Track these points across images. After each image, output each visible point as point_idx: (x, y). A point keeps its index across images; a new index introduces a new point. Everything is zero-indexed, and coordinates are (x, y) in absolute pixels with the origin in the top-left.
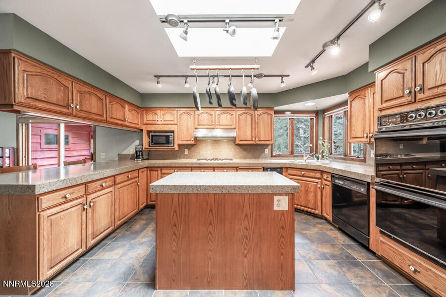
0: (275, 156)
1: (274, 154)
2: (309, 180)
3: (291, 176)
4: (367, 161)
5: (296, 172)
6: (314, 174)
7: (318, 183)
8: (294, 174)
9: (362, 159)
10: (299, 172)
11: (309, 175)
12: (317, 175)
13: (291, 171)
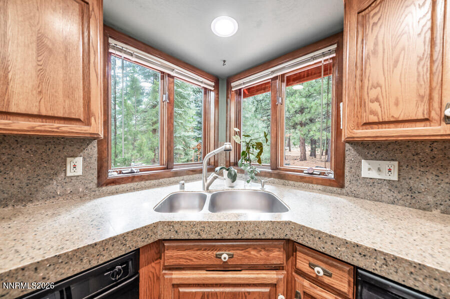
0: (115, 182)
1: (113, 174)
2: (243, 279)
3: (177, 276)
4: (346, 185)
5: (199, 253)
6: (263, 253)
7: (275, 285)
8: (190, 263)
9: (330, 180)
10: (210, 253)
11: (246, 262)
12: (272, 255)
13: (176, 253)
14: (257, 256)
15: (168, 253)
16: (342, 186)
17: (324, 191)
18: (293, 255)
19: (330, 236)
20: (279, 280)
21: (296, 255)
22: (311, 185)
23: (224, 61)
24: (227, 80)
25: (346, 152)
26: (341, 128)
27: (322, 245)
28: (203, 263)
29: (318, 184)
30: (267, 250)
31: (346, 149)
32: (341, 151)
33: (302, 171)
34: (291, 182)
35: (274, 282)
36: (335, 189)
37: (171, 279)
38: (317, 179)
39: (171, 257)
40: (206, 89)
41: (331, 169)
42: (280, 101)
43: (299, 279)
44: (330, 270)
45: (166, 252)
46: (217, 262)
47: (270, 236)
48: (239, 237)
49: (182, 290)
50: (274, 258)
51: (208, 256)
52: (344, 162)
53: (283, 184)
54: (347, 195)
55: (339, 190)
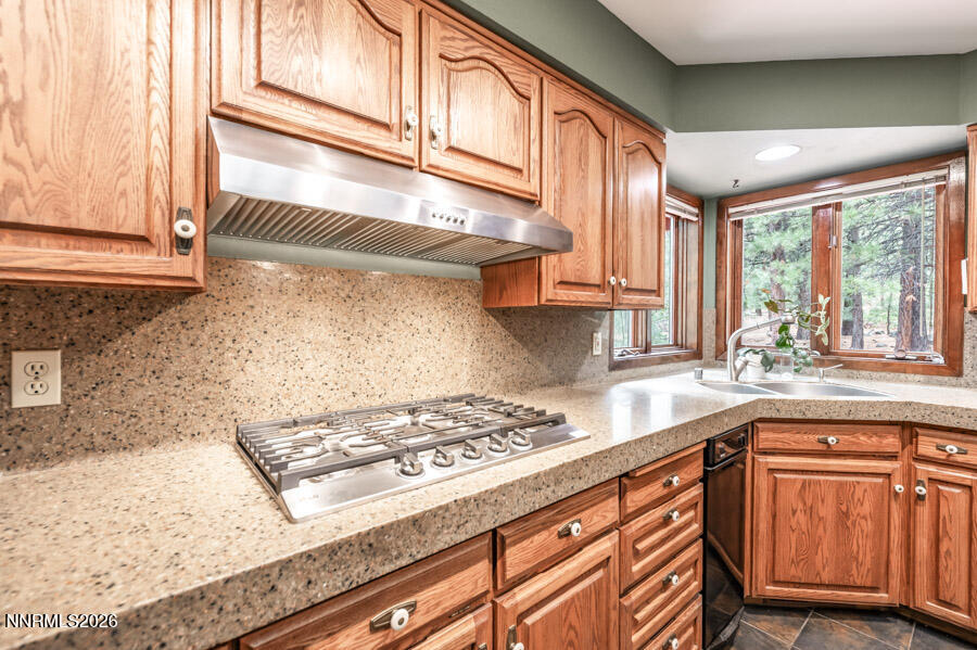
2: (852, 467)
3: (772, 460)
4: (966, 372)
5: (798, 436)
6: (874, 439)
7: (890, 475)
8: (787, 447)
9: (938, 366)
10: (811, 437)
11: (854, 448)
12: (885, 441)
13: (771, 435)
14: (866, 441)
15: (762, 435)
16: (959, 374)
17: (928, 383)
18: (911, 443)
19: (967, 409)
20: (894, 470)
21: (917, 442)
22: (902, 376)
23: (736, 181)
24: (718, 203)
25: (966, 326)
26: (965, 292)
27: (957, 420)
28: (802, 447)
29: (916, 373)
30: (880, 437)
31: (966, 320)
32: (957, 323)
33: (882, 356)
34: (864, 373)
35: (889, 471)
36: (946, 378)
37: (767, 463)
38: (915, 366)
39: (767, 440)
40: (678, 218)
41: (935, 350)
42: (834, 243)
43: (920, 467)
44: (964, 447)
45: (760, 433)
46: (822, 447)
47: (887, 418)
48: (851, 418)
49: (778, 476)
50: (888, 445)
51: (809, 440)
52: (962, 339)
53: (848, 377)
54: (968, 385)
55: (953, 380)
